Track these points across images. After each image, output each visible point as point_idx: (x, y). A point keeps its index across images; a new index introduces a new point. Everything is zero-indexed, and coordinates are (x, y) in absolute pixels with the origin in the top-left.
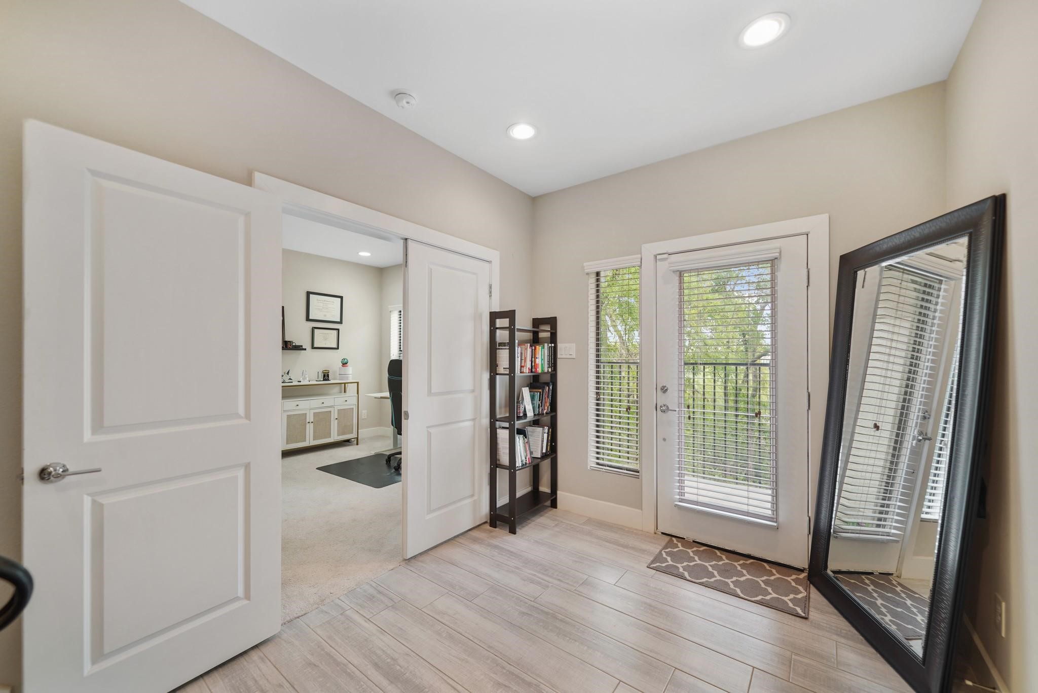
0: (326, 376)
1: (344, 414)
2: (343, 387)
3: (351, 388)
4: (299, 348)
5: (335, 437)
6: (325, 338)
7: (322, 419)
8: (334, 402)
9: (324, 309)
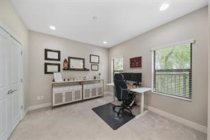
0: (95, 78)
1: (100, 89)
2: (99, 81)
3: (101, 81)
4: (88, 70)
5: (97, 96)
6: (95, 67)
7: (94, 90)
8: (97, 86)
9: (95, 59)
